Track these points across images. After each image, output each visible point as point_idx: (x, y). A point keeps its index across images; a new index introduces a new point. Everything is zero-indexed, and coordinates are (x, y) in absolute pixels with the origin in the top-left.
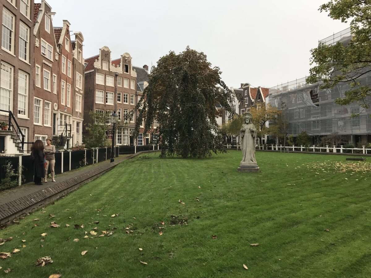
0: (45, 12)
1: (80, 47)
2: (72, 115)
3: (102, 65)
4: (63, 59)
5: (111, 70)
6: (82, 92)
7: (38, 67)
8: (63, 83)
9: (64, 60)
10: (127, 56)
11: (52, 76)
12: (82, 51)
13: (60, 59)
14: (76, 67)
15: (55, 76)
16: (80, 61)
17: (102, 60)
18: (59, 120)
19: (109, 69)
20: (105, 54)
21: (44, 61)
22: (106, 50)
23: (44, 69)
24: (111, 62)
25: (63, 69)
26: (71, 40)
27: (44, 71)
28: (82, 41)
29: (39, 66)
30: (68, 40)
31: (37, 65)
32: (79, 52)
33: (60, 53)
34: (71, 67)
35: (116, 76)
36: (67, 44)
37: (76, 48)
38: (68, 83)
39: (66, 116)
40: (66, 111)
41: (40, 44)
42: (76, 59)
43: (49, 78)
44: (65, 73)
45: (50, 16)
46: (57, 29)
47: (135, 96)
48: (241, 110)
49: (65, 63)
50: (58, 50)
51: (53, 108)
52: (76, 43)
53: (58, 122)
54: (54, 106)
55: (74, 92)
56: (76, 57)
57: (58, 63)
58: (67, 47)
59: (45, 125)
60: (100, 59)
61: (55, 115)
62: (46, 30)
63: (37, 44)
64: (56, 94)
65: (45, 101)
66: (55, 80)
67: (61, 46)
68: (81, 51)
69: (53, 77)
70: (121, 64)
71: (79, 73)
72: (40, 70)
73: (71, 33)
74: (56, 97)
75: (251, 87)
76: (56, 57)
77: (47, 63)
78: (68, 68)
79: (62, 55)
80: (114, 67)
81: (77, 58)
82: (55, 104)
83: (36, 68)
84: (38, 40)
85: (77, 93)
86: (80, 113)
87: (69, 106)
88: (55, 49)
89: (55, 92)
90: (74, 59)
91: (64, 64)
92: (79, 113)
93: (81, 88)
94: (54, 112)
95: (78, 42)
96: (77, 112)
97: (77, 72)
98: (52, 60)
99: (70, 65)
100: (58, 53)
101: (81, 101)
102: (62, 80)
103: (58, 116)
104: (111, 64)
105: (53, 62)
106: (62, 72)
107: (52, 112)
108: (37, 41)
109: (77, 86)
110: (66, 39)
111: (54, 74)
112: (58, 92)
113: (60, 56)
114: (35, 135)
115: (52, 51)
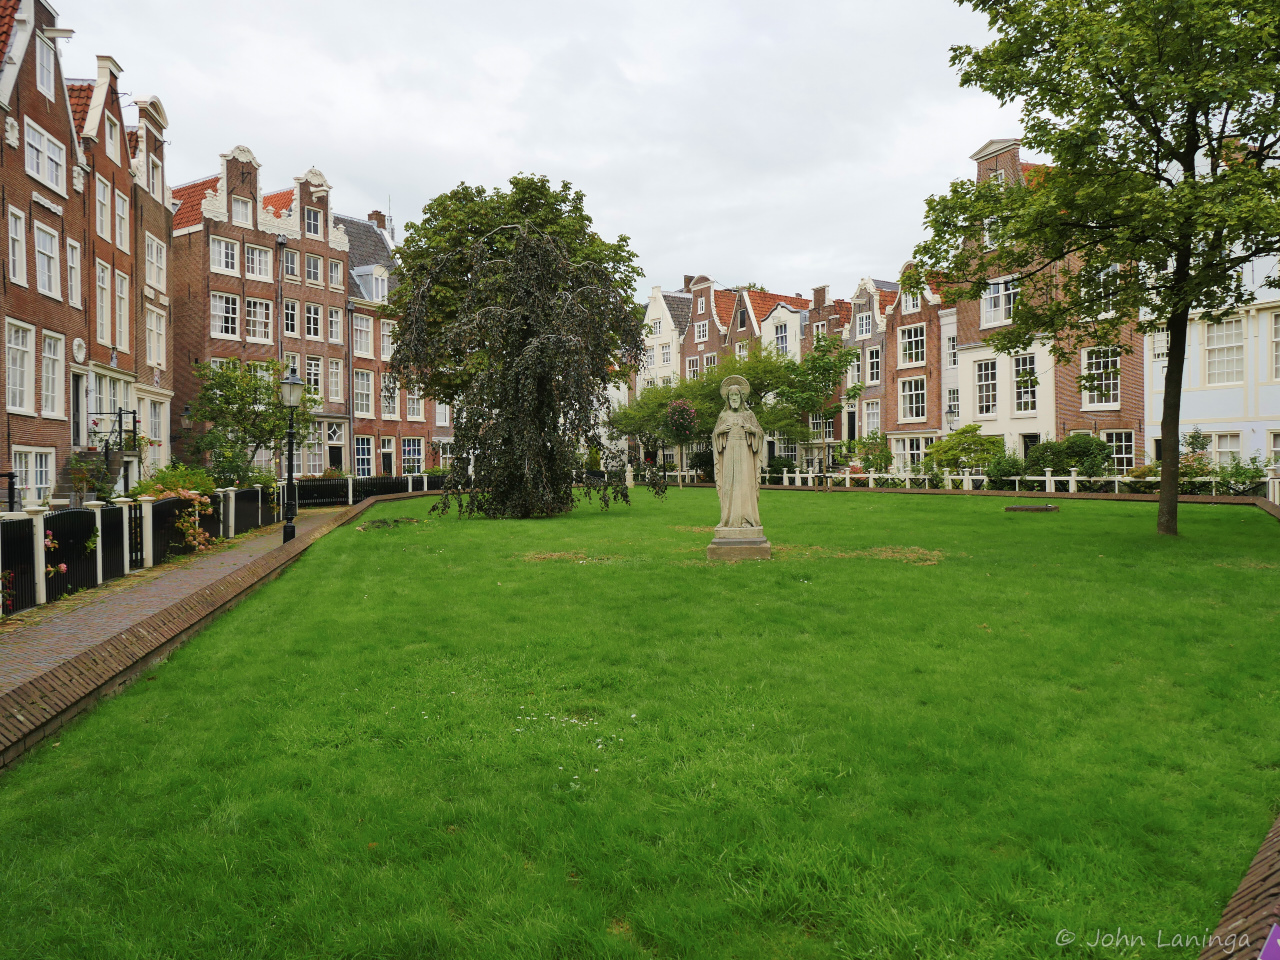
0: (35, 26)
1: (156, 147)
2: (136, 377)
3: (229, 210)
4: (99, 187)
5: (260, 228)
6: (165, 300)
7: (17, 218)
8: (103, 270)
9: (102, 191)
10: (315, 181)
11: (63, 245)
12: (161, 159)
13: (89, 187)
14: (145, 215)
15: (73, 248)
16: (157, 197)
17: (230, 193)
18: (93, 396)
19: (255, 224)
20: (241, 174)
21: (36, 196)
22: (243, 159)
23: (37, 223)
24: (260, 199)
25: (102, 221)
26: (126, 123)
27: (38, 228)
28: (160, 128)
29: (21, 214)
30: (115, 125)
31: (12, 209)
32: (155, 166)
33: (88, 169)
34: (126, 216)
35: (281, 245)
36: (111, 138)
37: (141, 151)
38: (117, 271)
39: (114, 381)
40: (113, 364)
41: (21, 139)
42: (143, 190)
43: (56, 254)
44: (107, 237)
45: (53, 40)
46: (77, 84)
47: (345, 316)
48: (688, 359)
49: (108, 202)
50: (82, 158)
51: (70, 357)
52: (142, 133)
53: (87, 405)
54: (75, 347)
55: (139, 302)
56: (141, 181)
57: (83, 202)
58: (113, 150)
59: (46, 413)
60: (225, 188)
61: (77, 378)
62: (41, 88)
63: (12, 139)
64: (81, 308)
65: (45, 332)
66: (75, 260)
67: (92, 145)
68: (159, 163)
69: (69, 249)
70: (296, 205)
71: (156, 236)
72: (22, 225)
73: (123, 101)
74: (78, 319)
75: (716, 287)
76: (75, 181)
77: (46, 203)
78: (117, 218)
79: (98, 175)
80: (270, 216)
81: (148, 186)
82: (77, 341)
83: (11, 220)
84: (16, 124)
85: (148, 305)
86: (162, 372)
87: (124, 346)
88: (72, 157)
89: (76, 301)
90: (138, 189)
91: (103, 204)
92: (156, 372)
93: (162, 288)
94: (76, 369)
95: (148, 130)
96: (152, 369)
97: (147, 233)
98: (62, 190)
99: (123, 208)
100: (82, 169)
101: (163, 332)
102: (98, 260)
103: (89, 382)
104: (260, 205)
105: (67, 197)
106: (99, 234)
107: (67, 367)
108: (12, 126)
109: (148, 281)
110: (109, 118)
111: (69, 241)
112: (84, 301)
113: (89, 177)
114: (15, 448)
115: (63, 161)
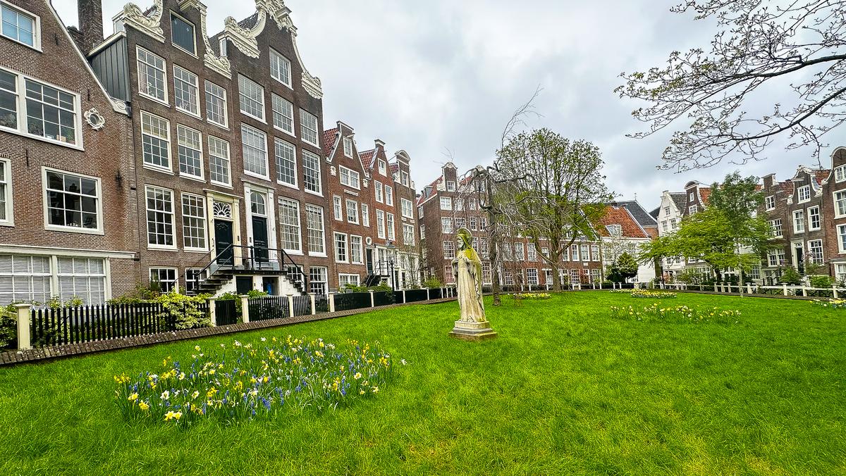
0: (342, 135)
1: (407, 169)
3: (447, 187)
5: (459, 191)
6: (413, 222)
11: (360, 207)
12: (408, 172)
13: (371, 186)
14: (401, 192)
18: (378, 256)
19: (456, 190)
20: (450, 173)
21: (347, 191)
22: (450, 167)
23: (347, 200)
24: (458, 181)
25: (379, 197)
26: (390, 163)
28: (407, 162)
30: (384, 164)
32: (405, 175)
34: (391, 193)
36: (382, 168)
37: (397, 170)
40: (388, 245)
41: (338, 173)
43: (356, 209)
44: (382, 201)
46: (364, 153)
49: (381, 189)
50: (367, 176)
51: (365, 243)
52: (398, 164)
53: (375, 259)
54: (367, 240)
55: (400, 223)
56: (398, 181)
57: (369, 191)
58: (383, 172)
59: (355, 263)
60: (444, 180)
61: (369, 250)
62: (345, 155)
63: (333, 173)
64: (369, 226)
65: (353, 235)
66: (366, 211)
67: (372, 171)
71: (406, 199)
73: (387, 154)
74: (368, 230)
78: (386, 195)
79: (375, 181)
81: (402, 182)
82: (368, 238)
83: (335, 200)
84: (335, 168)
85: (404, 224)
86: (413, 247)
88: (362, 176)
89: (367, 225)
90: (397, 184)
91: (378, 191)
92: (410, 247)
94: (367, 247)
95: (401, 163)
96: (408, 246)
97: (400, 198)
98: (358, 188)
99: (390, 191)
100: (367, 179)
101: (412, 232)
103: (375, 252)
104: (458, 183)
105: (360, 190)
107: (364, 247)
108: (333, 169)
109: (404, 216)
110: (380, 161)
111: (363, 204)
112: (371, 224)
113: (371, 182)
114: (340, 274)
115: (358, 178)
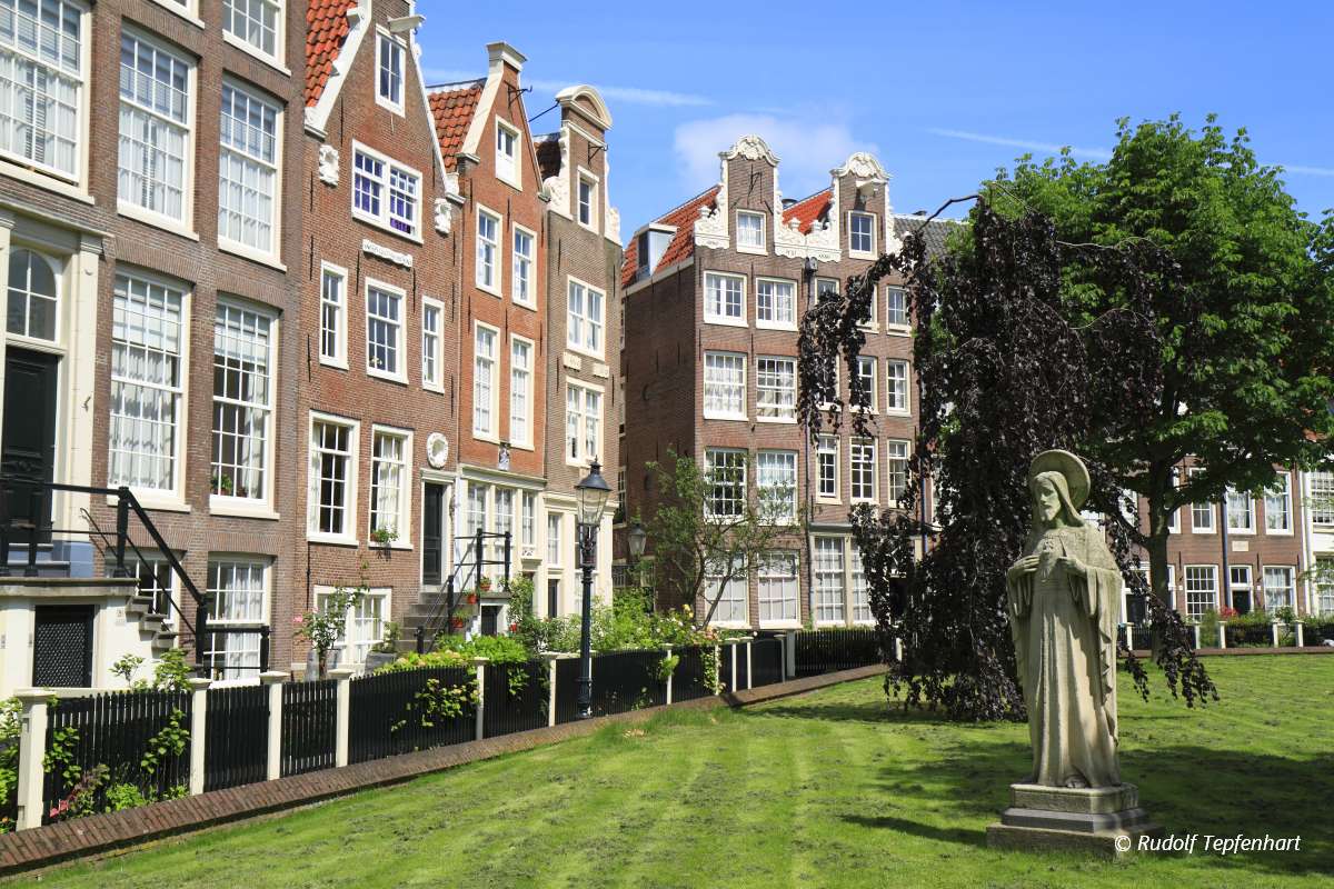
0: (373, 21)
2: (546, 484)
4: (481, 223)
6: (602, 370)
7: (336, 275)
8: (486, 338)
9: (487, 226)
11: (414, 309)
13: (463, 223)
14: (566, 253)
15: (433, 310)
16: (591, 226)
17: (732, 207)
18: (463, 513)
19: (771, 247)
20: (750, 177)
21: (368, 245)
24: (779, 209)
25: (487, 268)
27: (371, 287)
28: (601, 129)
29: (342, 272)
30: (515, 134)
31: (325, 265)
33: (461, 199)
34: (532, 257)
35: (809, 273)
36: (508, 153)
38: (512, 336)
39: (507, 490)
40: (502, 466)
41: (345, 172)
42: (565, 218)
43: (402, 320)
44: (496, 288)
49: (498, 241)
52: (564, 141)
53: (452, 526)
54: (429, 446)
55: (553, 376)
57: (455, 246)
60: (726, 200)
62: (379, 101)
63: (330, 171)
66: (437, 327)
67: (468, 165)
69: (424, 312)
71: (589, 279)
72: (346, 285)
74: (437, 407)
76: (438, 218)
77: (385, 252)
78: (516, 262)
79: (480, 207)
80: (793, 232)
83: (327, 280)
84: (336, 153)
85: (570, 380)
87: (524, 441)
91: (487, 244)
92: (587, 473)
93: (599, 352)
94: (432, 476)
95: (574, 135)
97: (571, 278)
98: (414, 233)
99: (529, 249)
100: (450, 200)
101: (601, 415)
102: (478, 323)
103: (455, 494)
105: (423, 241)
106: (481, 286)
107: (415, 474)
108: (329, 155)
109: (571, 345)
110: (502, 127)
111: (426, 300)
112: (450, 380)
113: (462, 213)
115: (419, 195)
